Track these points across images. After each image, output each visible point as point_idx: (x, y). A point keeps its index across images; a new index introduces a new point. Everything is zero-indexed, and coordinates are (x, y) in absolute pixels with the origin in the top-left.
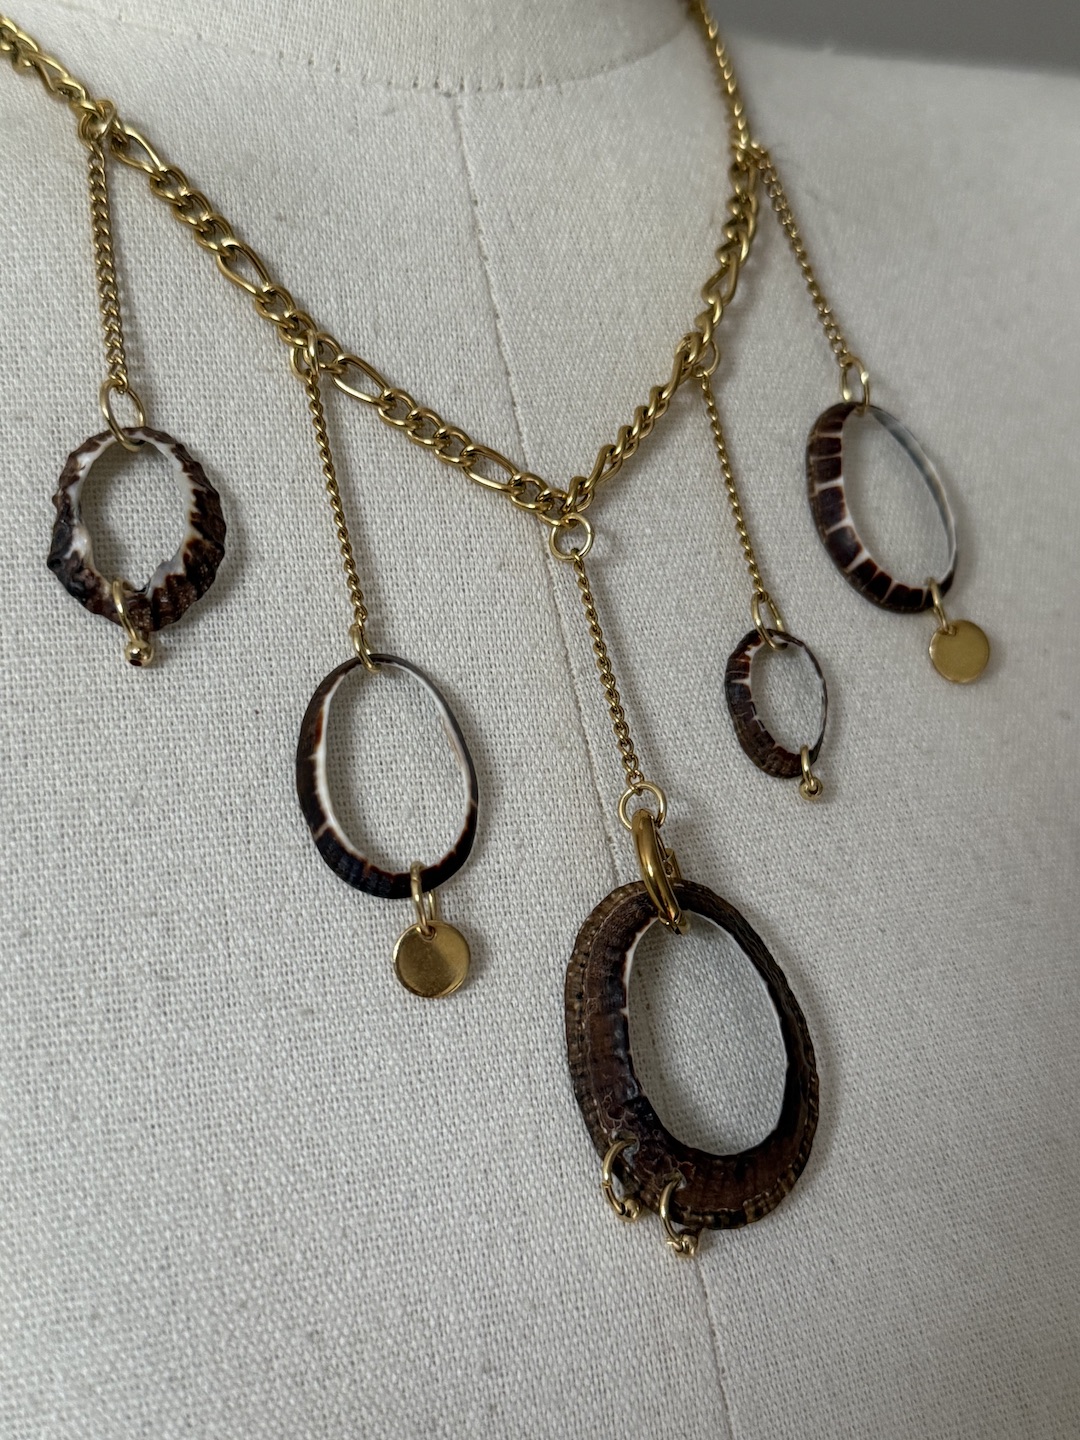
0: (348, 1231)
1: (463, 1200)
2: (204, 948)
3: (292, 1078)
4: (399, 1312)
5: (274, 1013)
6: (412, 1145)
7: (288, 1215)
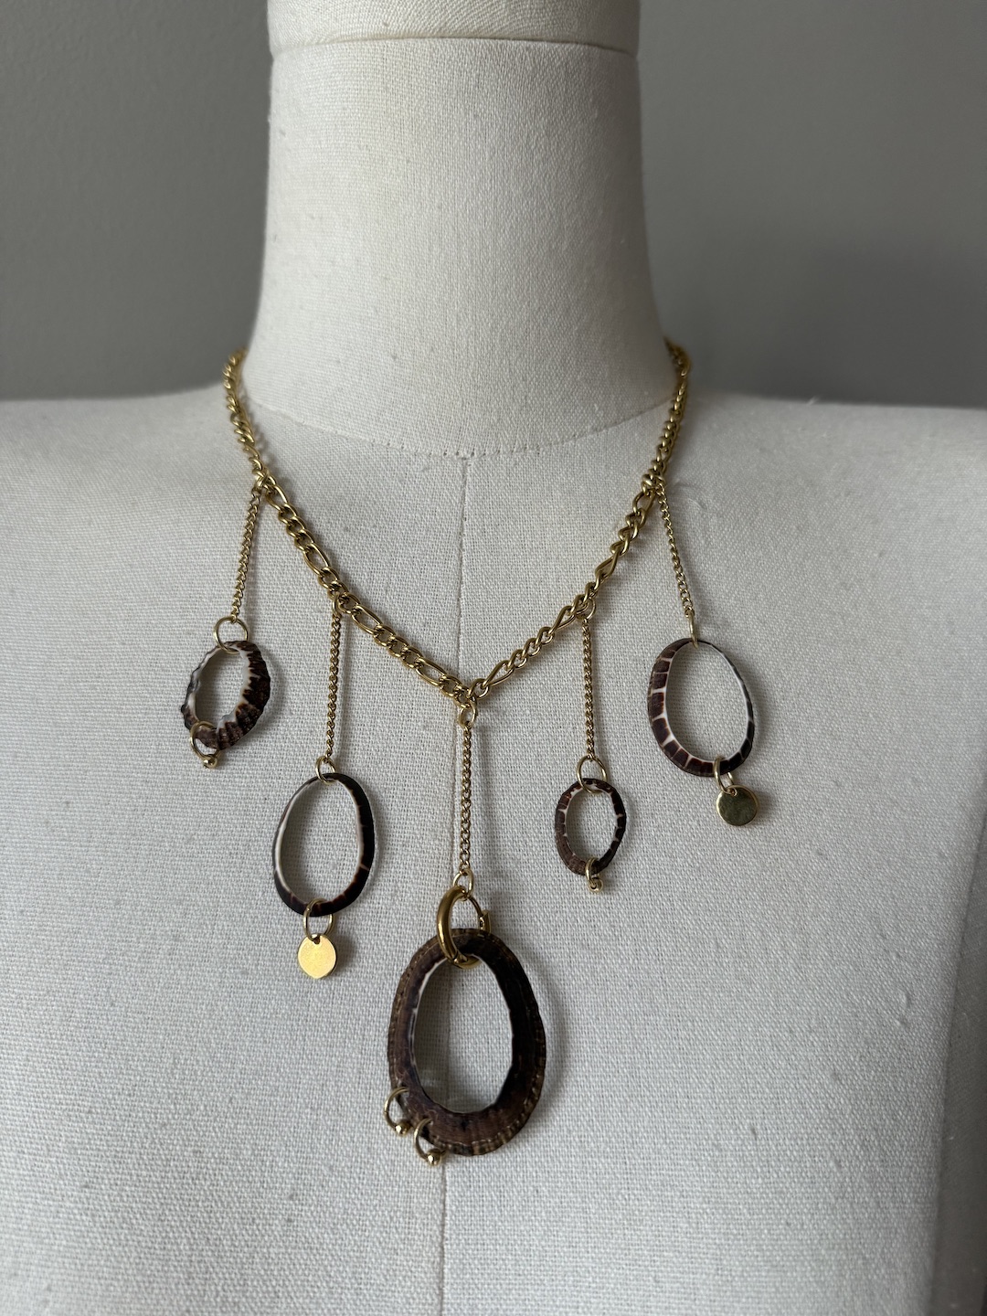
0: (233, 1101)
1: (305, 1099)
2: (200, 927)
3: (226, 1008)
4: (250, 1153)
5: (227, 970)
6: (283, 1061)
7: (203, 1083)
